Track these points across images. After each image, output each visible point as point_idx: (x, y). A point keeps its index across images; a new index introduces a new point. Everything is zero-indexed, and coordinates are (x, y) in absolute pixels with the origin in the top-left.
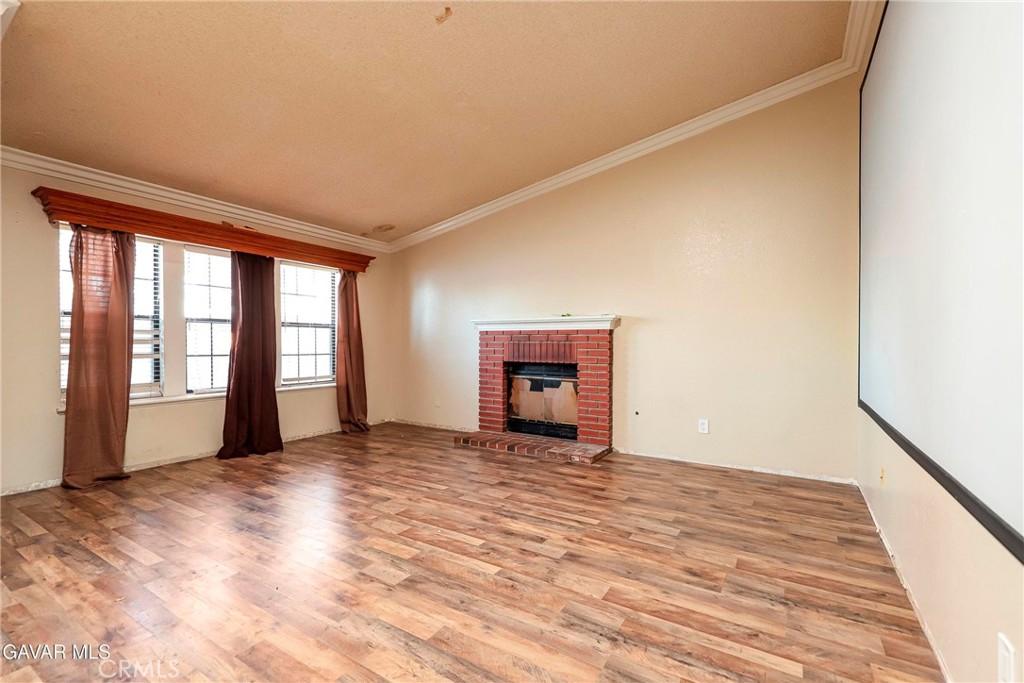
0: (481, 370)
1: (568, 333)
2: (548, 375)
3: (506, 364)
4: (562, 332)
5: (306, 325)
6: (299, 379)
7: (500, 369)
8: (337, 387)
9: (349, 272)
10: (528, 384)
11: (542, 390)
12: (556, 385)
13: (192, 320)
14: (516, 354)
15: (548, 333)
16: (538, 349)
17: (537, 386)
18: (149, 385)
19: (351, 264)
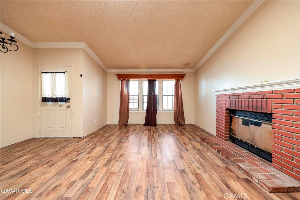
0: (217, 111)
1: (264, 94)
2: (253, 118)
3: (227, 109)
4: (260, 93)
5: (170, 96)
6: (168, 109)
7: (224, 111)
8: (174, 112)
9: (178, 80)
10: (241, 121)
11: (249, 126)
12: (259, 125)
13: (145, 95)
14: (232, 105)
15: (250, 95)
16: (243, 102)
17: (246, 123)
18: (137, 108)
19: (179, 78)
